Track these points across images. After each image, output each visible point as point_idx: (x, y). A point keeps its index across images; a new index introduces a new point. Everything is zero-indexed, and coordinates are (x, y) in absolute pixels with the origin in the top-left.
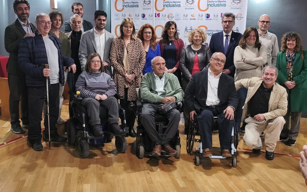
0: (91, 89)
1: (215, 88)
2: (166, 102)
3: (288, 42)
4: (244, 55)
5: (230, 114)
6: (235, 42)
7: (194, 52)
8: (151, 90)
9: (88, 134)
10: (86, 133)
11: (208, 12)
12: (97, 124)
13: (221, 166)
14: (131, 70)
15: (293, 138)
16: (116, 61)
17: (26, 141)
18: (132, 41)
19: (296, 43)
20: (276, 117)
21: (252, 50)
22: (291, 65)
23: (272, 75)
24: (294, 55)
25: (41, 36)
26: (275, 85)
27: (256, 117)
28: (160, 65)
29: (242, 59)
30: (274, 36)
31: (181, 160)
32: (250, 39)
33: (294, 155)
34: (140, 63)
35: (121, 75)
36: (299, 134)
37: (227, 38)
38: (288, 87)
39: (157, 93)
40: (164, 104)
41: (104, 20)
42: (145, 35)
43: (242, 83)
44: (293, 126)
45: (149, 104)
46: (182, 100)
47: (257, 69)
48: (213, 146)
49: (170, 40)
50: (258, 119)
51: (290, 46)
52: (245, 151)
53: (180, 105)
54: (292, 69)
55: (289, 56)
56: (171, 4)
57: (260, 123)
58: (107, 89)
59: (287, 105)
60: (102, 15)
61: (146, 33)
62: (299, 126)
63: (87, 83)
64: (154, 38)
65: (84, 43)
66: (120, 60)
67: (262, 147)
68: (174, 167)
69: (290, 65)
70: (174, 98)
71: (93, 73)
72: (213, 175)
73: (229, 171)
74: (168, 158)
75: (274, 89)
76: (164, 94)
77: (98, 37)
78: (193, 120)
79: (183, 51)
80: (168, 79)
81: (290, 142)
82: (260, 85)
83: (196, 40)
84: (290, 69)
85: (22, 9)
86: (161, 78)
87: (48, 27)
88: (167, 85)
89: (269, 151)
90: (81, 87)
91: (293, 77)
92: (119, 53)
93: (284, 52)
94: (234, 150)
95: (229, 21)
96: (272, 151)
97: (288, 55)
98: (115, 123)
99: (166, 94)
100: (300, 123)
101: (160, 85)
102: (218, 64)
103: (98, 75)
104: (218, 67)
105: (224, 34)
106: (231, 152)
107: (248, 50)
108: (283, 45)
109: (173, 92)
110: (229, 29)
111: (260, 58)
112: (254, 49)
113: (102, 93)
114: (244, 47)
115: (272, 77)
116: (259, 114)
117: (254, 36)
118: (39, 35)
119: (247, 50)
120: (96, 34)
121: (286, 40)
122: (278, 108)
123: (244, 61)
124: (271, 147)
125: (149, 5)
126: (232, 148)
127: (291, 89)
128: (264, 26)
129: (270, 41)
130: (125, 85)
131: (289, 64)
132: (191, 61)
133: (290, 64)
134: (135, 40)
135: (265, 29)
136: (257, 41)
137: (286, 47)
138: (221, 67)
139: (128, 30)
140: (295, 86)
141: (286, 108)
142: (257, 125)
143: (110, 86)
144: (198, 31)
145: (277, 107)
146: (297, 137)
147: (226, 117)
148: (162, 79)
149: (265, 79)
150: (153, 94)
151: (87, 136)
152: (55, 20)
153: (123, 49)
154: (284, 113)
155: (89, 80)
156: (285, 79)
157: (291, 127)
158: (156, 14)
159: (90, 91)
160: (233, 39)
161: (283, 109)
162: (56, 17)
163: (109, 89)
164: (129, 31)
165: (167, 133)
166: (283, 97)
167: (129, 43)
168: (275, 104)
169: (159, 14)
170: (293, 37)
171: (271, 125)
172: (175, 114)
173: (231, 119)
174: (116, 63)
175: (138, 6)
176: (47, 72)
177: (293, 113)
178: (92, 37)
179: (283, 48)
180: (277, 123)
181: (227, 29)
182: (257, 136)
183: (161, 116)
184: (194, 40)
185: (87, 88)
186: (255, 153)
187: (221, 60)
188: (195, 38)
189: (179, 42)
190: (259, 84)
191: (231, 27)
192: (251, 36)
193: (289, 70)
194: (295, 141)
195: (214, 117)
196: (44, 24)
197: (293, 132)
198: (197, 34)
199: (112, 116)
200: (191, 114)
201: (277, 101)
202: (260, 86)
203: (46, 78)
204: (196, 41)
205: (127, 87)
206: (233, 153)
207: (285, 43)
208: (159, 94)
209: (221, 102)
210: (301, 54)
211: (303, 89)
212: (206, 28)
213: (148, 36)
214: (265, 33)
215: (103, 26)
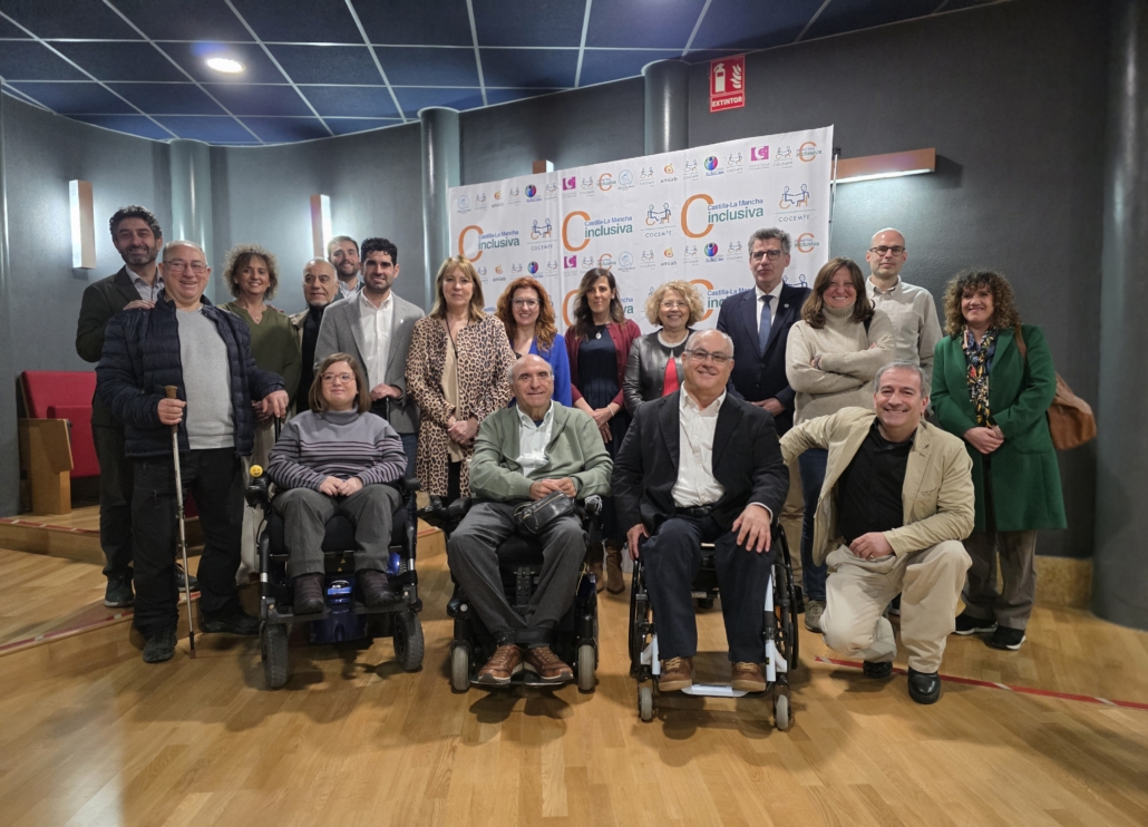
0: (317, 463)
1: (703, 449)
2: (542, 495)
3: (965, 302)
4: (818, 345)
5: (754, 531)
6: (792, 313)
7: (667, 351)
8: (503, 461)
9: (272, 607)
10: (269, 606)
11: (710, 238)
12: (308, 571)
13: (736, 723)
14: (465, 408)
15: (1016, 624)
16: (423, 381)
17: (129, 631)
18: (471, 324)
19: (995, 300)
20: (933, 546)
21: (844, 332)
22: (983, 375)
23: (905, 391)
24: (992, 341)
25: (172, 306)
26: (922, 431)
27: (857, 545)
28: (530, 379)
29: (812, 358)
30: (923, 295)
31: (596, 697)
32: (835, 294)
33: (1019, 684)
34: (495, 387)
35: (435, 423)
36: (1036, 610)
37: (767, 305)
38: (977, 447)
39: (519, 467)
40: (532, 500)
41: (385, 265)
42: (516, 307)
43: (808, 430)
44: (1010, 581)
45: (486, 504)
46: (602, 490)
47: (862, 389)
48: (700, 648)
49: (597, 324)
50: (867, 552)
51: (975, 313)
52: (836, 666)
53: (591, 507)
54: (986, 387)
55: (974, 347)
56: (606, 226)
57: (879, 568)
58: (370, 462)
59: (972, 497)
60: (380, 249)
61: (521, 302)
62: (1030, 582)
63: (302, 444)
64: (544, 319)
65: (329, 332)
66: (433, 380)
67: (895, 654)
68: (558, 726)
69: (978, 374)
70: (569, 484)
71: (331, 415)
72: (693, 763)
73: (759, 745)
74: (556, 693)
75: (919, 441)
76: (542, 471)
77: (372, 317)
78: (637, 556)
79: (633, 350)
80: (561, 426)
81: (1004, 638)
82: (866, 432)
83: (670, 315)
84: (980, 387)
85: (131, 235)
86: (538, 422)
87: (195, 279)
88: (558, 443)
89: (919, 668)
90: (283, 456)
91: (992, 413)
92: (430, 359)
93: (957, 334)
94: (776, 665)
95: (770, 253)
96: (933, 669)
97: (969, 344)
98: (369, 570)
99: (549, 472)
100: (1035, 569)
101: (533, 447)
102: (704, 370)
103: (345, 419)
104: (706, 378)
105: (759, 294)
106: (764, 673)
107: (831, 331)
108: (949, 312)
109: (577, 464)
110: (770, 278)
111: (874, 351)
112: (853, 325)
113: (346, 475)
114: (820, 322)
115: (906, 400)
116: (868, 534)
117: (846, 284)
118: (167, 304)
119: (827, 332)
120: (366, 306)
121: (959, 295)
122: (938, 509)
123: (817, 366)
124: (924, 654)
125: (547, 235)
126: (767, 656)
127: (991, 454)
128: (884, 260)
129: (909, 307)
130: (449, 456)
131: (974, 370)
132: (655, 379)
133: (980, 372)
134: (481, 320)
135: (892, 272)
136: (861, 302)
137: (961, 320)
138: (718, 377)
139: (456, 290)
140: (1001, 441)
141: (967, 509)
142: (868, 574)
143: (381, 454)
144: (674, 288)
145: (935, 509)
146: (1031, 620)
147: (739, 543)
148: (543, 425)
149: (881, 410)
150: (503, 471)
151: (270, 613)
152: (247, 271)
153: (442, 344)
154: (964, 527)
155: (316, 434)
156: (967, 422)
157: (1002, 583)
158: (565, 258)
159: (313, 467)
160: (787, 306)
161: (958, 512)
162: (248, 261)
163: (380, 461)
164: (460, 293)
165: (537, 602)
166: (954, 469)
167: (463, 328)
168: (927, 497)
169: (575, 257)
170: (981, 284)
171: (918, 573)
172: (563, 535)
173: (759, 550)
174: (422, 387)
175: (517, 242)
176: (171, 409)
177: (1005, 535)
178: (352, 313)
179: (953, 324)
180: (940, 565)
181: (766, 276)
182: (870, 614)
183: (524, 544)
184: (663, 313)
185: (303, 460)
186: (871, 674)
187: (712, 355)
188: (667, 309)
189: (623, 328)
190: (863, 429)
191: (776, 271)
192: (837, 284)
193: (976, 390)
194: (1021, 633)
195: (704, 545)
196: (179, 269)
197: (1011, 602)
198: (671, 296)
199: (364, 544)
200: (631, 536)
201: (932, 485)
202: (869, 436)
203: (169, 428)
204: (669, 317)
205: (455, 459)
206: (772, 677)
207: (957, 304)
208: (527, 471)
209: (725, 494)
210: (1014, 336)
211: (1031, 452)
212: (709, 286)
213: (525, 312)
214: (893, 283)
215: (384, 282)
